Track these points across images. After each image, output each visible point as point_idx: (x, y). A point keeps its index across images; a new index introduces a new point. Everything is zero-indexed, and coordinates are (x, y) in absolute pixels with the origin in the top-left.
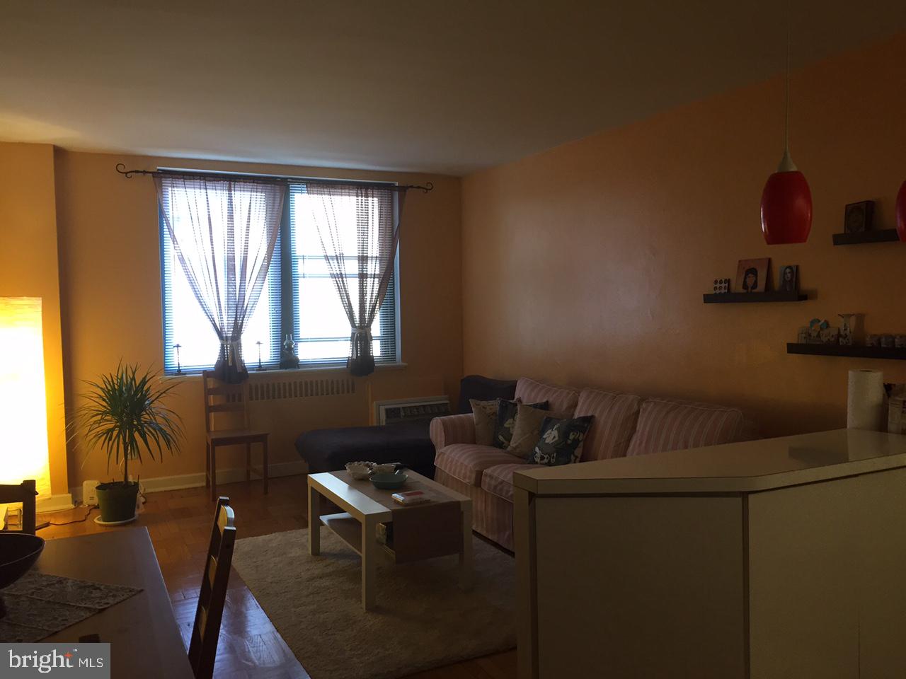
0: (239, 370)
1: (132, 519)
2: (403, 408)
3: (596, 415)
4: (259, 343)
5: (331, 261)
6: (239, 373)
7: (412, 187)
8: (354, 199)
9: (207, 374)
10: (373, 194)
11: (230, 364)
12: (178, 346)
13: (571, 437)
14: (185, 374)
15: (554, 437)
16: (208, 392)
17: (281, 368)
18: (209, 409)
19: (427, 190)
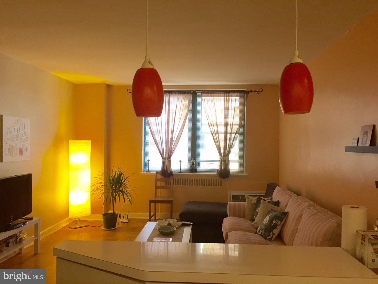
0: (169, 172)
1: (115, 228)
2: (241, 195)
3: (290, 212)
4: (180, 161)
5: (211, 126)
6: (169, 173)
7: (251, 91)
8: (222, 98)
9: (157, 173)
10: (232, 95)
11: (165, 169)
12: (148, 161)
13: (274, 222)
14: (150, 172)
15: (267, 221)
16: (157, 180)
17: (190, 172)
18: (157, 187)
19: (259, 92)
